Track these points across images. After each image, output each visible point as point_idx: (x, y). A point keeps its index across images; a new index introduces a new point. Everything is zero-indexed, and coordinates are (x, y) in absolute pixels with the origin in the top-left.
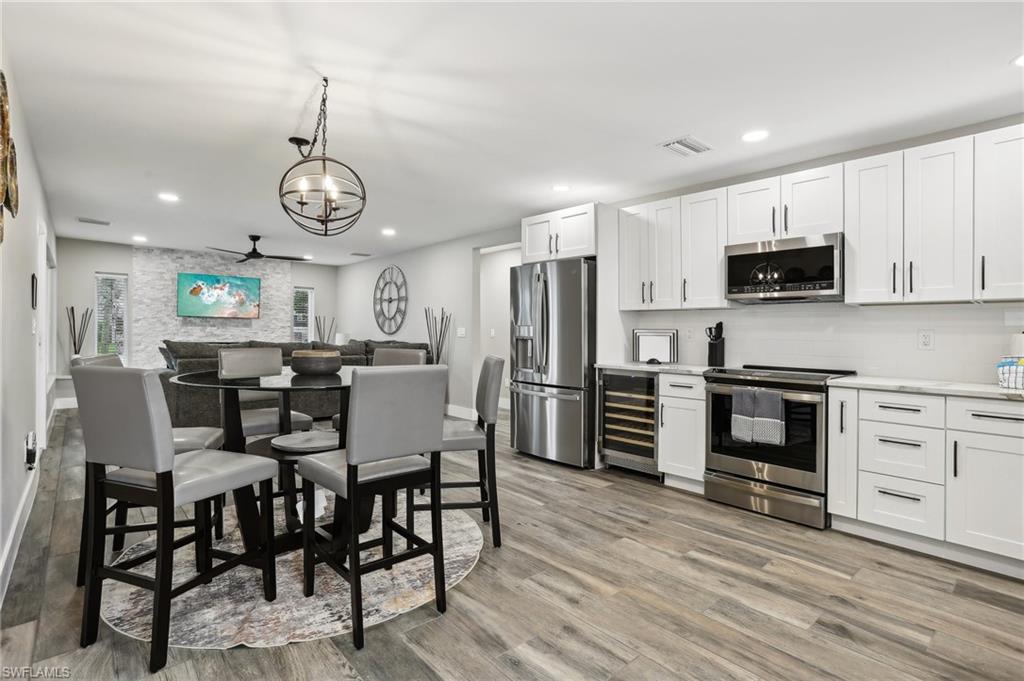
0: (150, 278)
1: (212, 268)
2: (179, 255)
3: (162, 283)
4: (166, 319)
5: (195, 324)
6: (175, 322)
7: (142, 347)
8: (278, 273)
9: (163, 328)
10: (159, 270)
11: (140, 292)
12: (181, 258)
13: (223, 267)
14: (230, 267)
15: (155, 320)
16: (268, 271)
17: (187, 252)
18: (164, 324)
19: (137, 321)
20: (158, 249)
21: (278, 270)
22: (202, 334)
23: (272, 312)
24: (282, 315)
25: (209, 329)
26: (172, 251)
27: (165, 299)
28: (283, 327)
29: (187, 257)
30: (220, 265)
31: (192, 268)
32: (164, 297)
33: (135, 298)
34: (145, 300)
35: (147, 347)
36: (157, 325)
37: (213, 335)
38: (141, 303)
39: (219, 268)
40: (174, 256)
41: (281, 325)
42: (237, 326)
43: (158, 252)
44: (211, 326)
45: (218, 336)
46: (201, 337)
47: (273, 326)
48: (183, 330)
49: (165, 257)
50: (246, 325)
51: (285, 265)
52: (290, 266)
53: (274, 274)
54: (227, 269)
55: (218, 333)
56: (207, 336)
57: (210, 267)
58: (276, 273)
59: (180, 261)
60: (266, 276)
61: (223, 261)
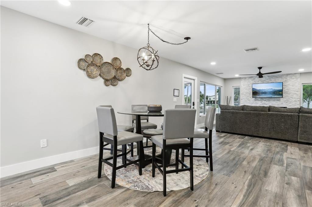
0: (245, 86)
1: (265, 81)
2: (254, 78)
3: (249, 87)
4: (250, 99)
5: (258, 100)
6: (252, 100)
8: (293, 79)
9: (249, 101)
10: (248, 84)
11: (243, 91)
12: (254, 79)
14: (272, 79)
18: (249, 100)
19: (242, 99)
22: (261, 103)
23: (290, 95)
25: (263, 102)
31: (258, 82)
32: (249, 92)
36: (247, 101)
37: (265, 104)
38: (243, 94)
40: (253, 78)
41: (295, 100)
42: (274, 101)
46: (260, 105)
47: (290, 101)
48: (255, 102)
49: (250, 79)
50: (278, 100)
51: (297, 75)
52: (299, 75)
53: (291, 80)
54: (270, 80)
55: (267, 103)
56: (263, 104)
57: (264, 81)
58: (292, 79)
59: (254, 80)
60: (287, 81)
61: (269, 78)
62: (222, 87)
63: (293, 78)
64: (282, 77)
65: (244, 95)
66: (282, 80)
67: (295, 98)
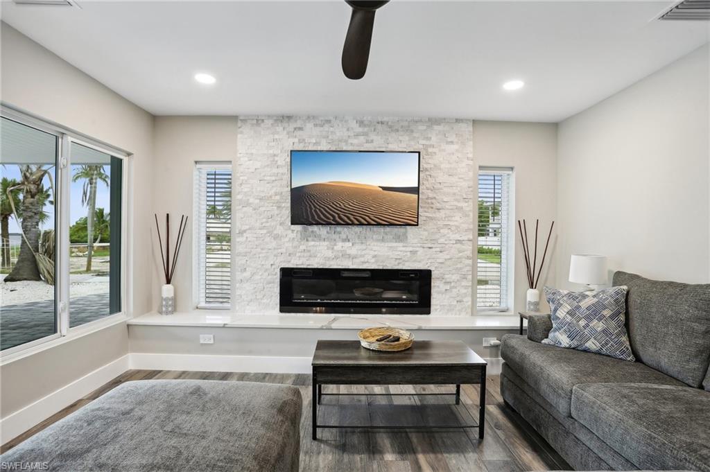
0: (258, 165)
1: (346, 141)
2: (299, 124)
3: (275, 171)
4: (279, 230)
5: (319, 238)
6: (292, 235)
7: (247, 274)
8: (452, 143)
9: (274, 244)
10: (271, 152)
11: (245, 189)
12: (301, 129)
13: (362, 139)
15: (265, 231)
16: (434, 140)
17: (310, 118)
18: (277, 237)
19: (242, 233)
20: (269, 117)
21: (452, 138)
22: (330, 254)
23: (442, 214)
24: (457, 219)
25: (339, 245)
26: (289, 118)
27: (278, 197)
28: (458, 241)
29: (309, 125)
30: (357, 135)
33: (239, 197)
34: (251, 200)
35: (253, 275)
36: (267, 239)
37: (345, 255)
38: (248, 204)
39: (355, 141)
40: (292, 126)
41: (457, 237)
42: (383, 240)
43: (269, 122)
44: (344, 241)
45: (355, 257)
46: (328, 259)
47: (442, 240)
48: (302, 247)
49: (280, 129)
50: (398, 239)
51: (463, 127)
52: (471, 129)
53: (444, 146)
54: (367, 142)
55: (353, 251)
56: (336, 258)
57: (340, 141)
58: (448, 143)
59: (298, 133)
60: (430, 150)
61: (361, 130)
62: (129, 154)
63: (449, 140)
64: (412, 131)
65: (249, 210)
66: (412, 143)
67: (457, 227)
